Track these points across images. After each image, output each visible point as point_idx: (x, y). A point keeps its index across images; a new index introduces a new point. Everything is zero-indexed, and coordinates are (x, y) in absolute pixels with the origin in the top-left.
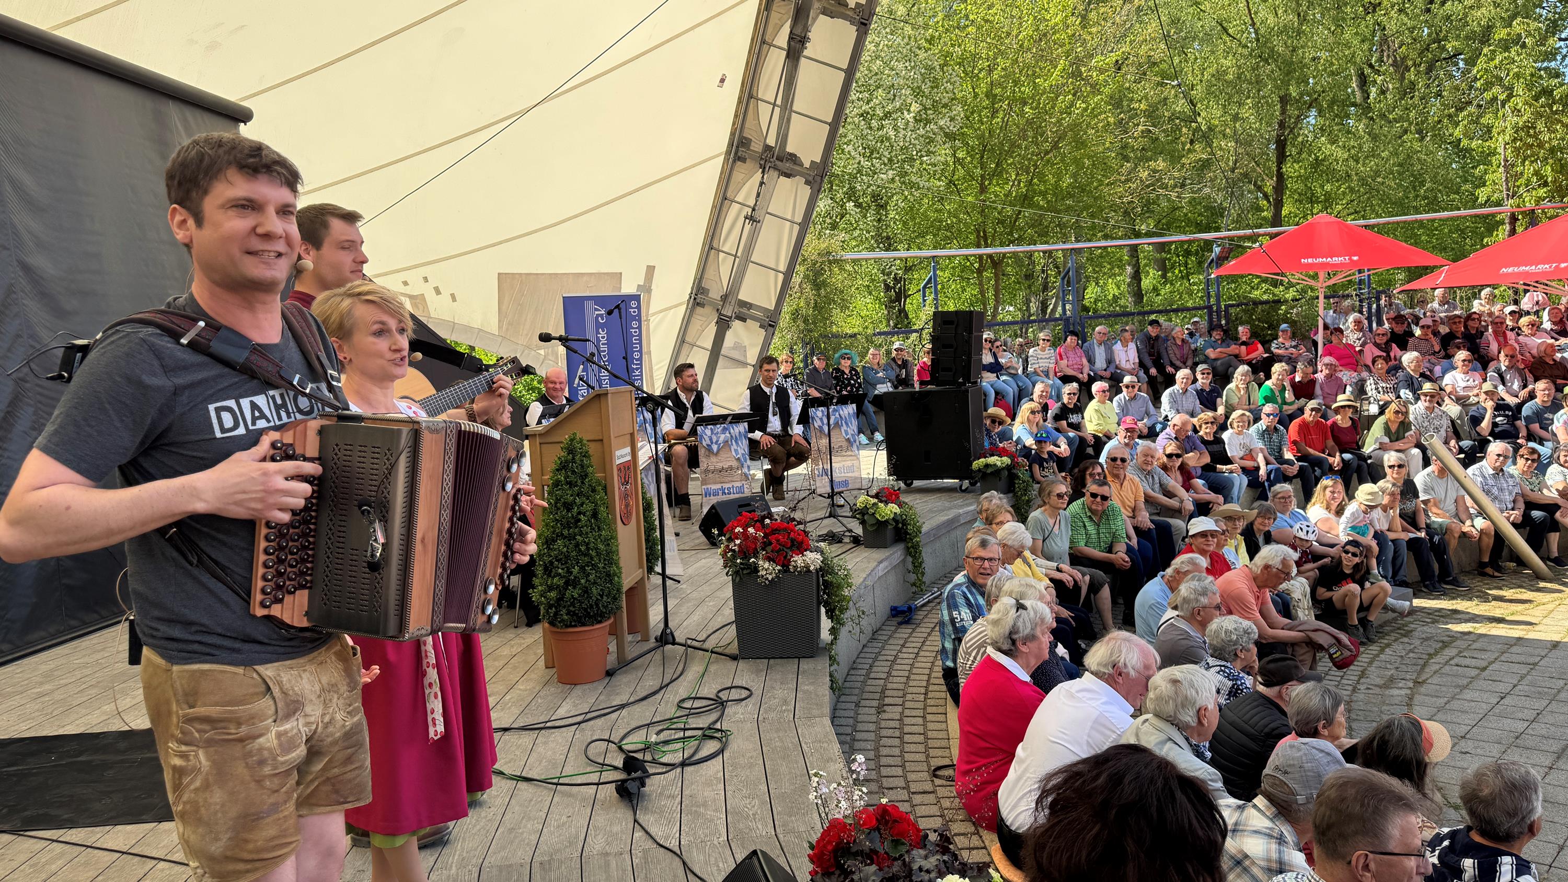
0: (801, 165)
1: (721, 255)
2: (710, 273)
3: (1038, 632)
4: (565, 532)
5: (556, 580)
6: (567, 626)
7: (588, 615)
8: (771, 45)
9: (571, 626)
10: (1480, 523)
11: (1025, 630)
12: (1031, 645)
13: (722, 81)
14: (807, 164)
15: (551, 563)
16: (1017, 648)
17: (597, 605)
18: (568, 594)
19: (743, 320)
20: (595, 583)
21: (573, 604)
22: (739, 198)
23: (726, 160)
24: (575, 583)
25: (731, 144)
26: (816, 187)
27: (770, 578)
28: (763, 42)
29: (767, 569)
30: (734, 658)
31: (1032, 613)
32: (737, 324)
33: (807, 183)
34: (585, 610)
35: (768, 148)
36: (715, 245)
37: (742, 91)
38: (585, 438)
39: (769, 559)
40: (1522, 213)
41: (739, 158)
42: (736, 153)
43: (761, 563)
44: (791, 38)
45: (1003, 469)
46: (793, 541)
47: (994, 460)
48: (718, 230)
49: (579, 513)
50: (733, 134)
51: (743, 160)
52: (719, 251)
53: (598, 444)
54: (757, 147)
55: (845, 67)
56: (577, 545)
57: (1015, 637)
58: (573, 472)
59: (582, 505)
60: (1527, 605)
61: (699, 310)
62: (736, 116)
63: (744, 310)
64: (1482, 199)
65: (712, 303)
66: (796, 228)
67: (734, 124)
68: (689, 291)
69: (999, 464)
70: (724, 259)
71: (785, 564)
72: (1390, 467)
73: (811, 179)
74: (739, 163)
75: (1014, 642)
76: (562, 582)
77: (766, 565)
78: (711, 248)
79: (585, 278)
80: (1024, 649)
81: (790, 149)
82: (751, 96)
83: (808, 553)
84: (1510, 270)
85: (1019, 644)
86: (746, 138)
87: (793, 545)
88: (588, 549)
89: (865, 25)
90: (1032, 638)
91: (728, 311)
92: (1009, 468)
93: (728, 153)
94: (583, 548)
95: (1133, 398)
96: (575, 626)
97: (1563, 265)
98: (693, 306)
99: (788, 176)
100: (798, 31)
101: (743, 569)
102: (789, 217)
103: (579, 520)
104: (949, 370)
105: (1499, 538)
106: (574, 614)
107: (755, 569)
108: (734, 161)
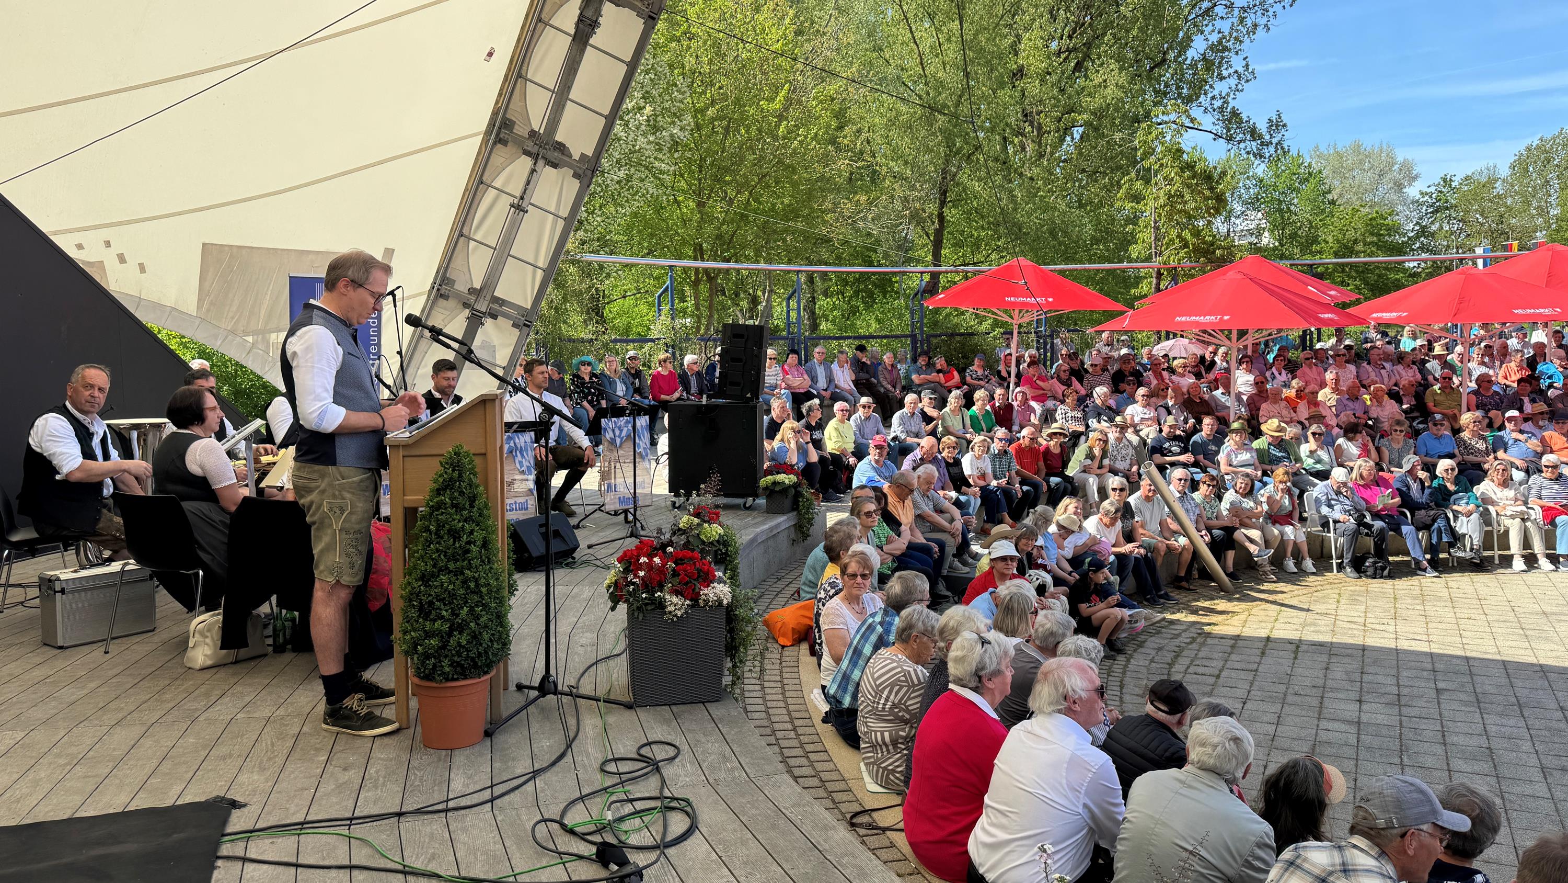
0: (570, 156)
1: (472, 243)
2: (457, 262)
3: (1003, 668)
4: (451, 566)
5: (437, 624)
6: (447, 680)
7: (476, 666)
8: (547, 24)
9: (453, 680)
10: (1183, 541)
11: (991, 666)
12: (996, 680)
13: (490, 54)
14: (576, 156)
15: (431, 603)
16: (983, 685)
17: (486, 652)
18: (452, 642)
19: (494, 316)
20: (486, 626)
21: (459, 654)
22: (498, 183)
23: (485, 141)
24: (461, 628)
25: (492, 124)
26: (586, 181)
27: (679, 614)
28: (540, 20)
29: (675, 603)
30: (629, 706)
31: (997, 648)
32: (489, 322)
33: (576, 175)
34: (473, 659)
35: (533, 134)
36: (465, 231)
37: (509, 69)
38: (472, 452)
39: (676, 593)
40: (1167, 270)
41: (499, 141)
42: (498, 135)
43: (667, 597)
44: (581, 20)
45: (790, 486)
46: (699, 571)
47: (782, 477)
48: (470, 216)
49: (469, 543)
50: (495, 113)
51: (504, 142)
52: (470, 239)
53: (480, 458)
54: (521, 130)
55: (628, 59)
56: (465, 582)
57: (983, 673)
58: (462, 493)
59: (471, 532)
60: (1224, 617)
61: (442, 302)
62: (500, 94)
63: (496, 306)
64: (1134, 255)
65: (458, 296)
66: (561, 224)
67: (497, 102)
68: (431, 280)
69: (787, 481)
70: (475, 249)
71: (695, 598)
72: (1114, 490)
73: (581, 172)
74: (499, 146)
75: (980, 677)
76: (446, 627)
77: (675, 599)
78: (461, 235)
79: (310, 256)
80: (990, 685)
81: (559, 137)
82: (519, 76)
83: (716, 584)
84: (1183, 319)
85: (984, 680)
86: (510, 120)
87: (699, 576)
88: (477, 585)
89: (653, 19)
90: (997, 673)
91: (482, 306)
92: (796, 486)
93: (488, 132)
94: (472, 585)
95: (868, 418)
96: (457, 679)
97: (1226, 318)
98: (436, 299)
99: (555, 166)
100: (589, 13)
101: (646, 604)
102: (553, 210)
103: (468, 551)
104: (738, 384)
105: (1196, 555)
106: (459, 664)
107: (661, 605)
108: (495, 143)
